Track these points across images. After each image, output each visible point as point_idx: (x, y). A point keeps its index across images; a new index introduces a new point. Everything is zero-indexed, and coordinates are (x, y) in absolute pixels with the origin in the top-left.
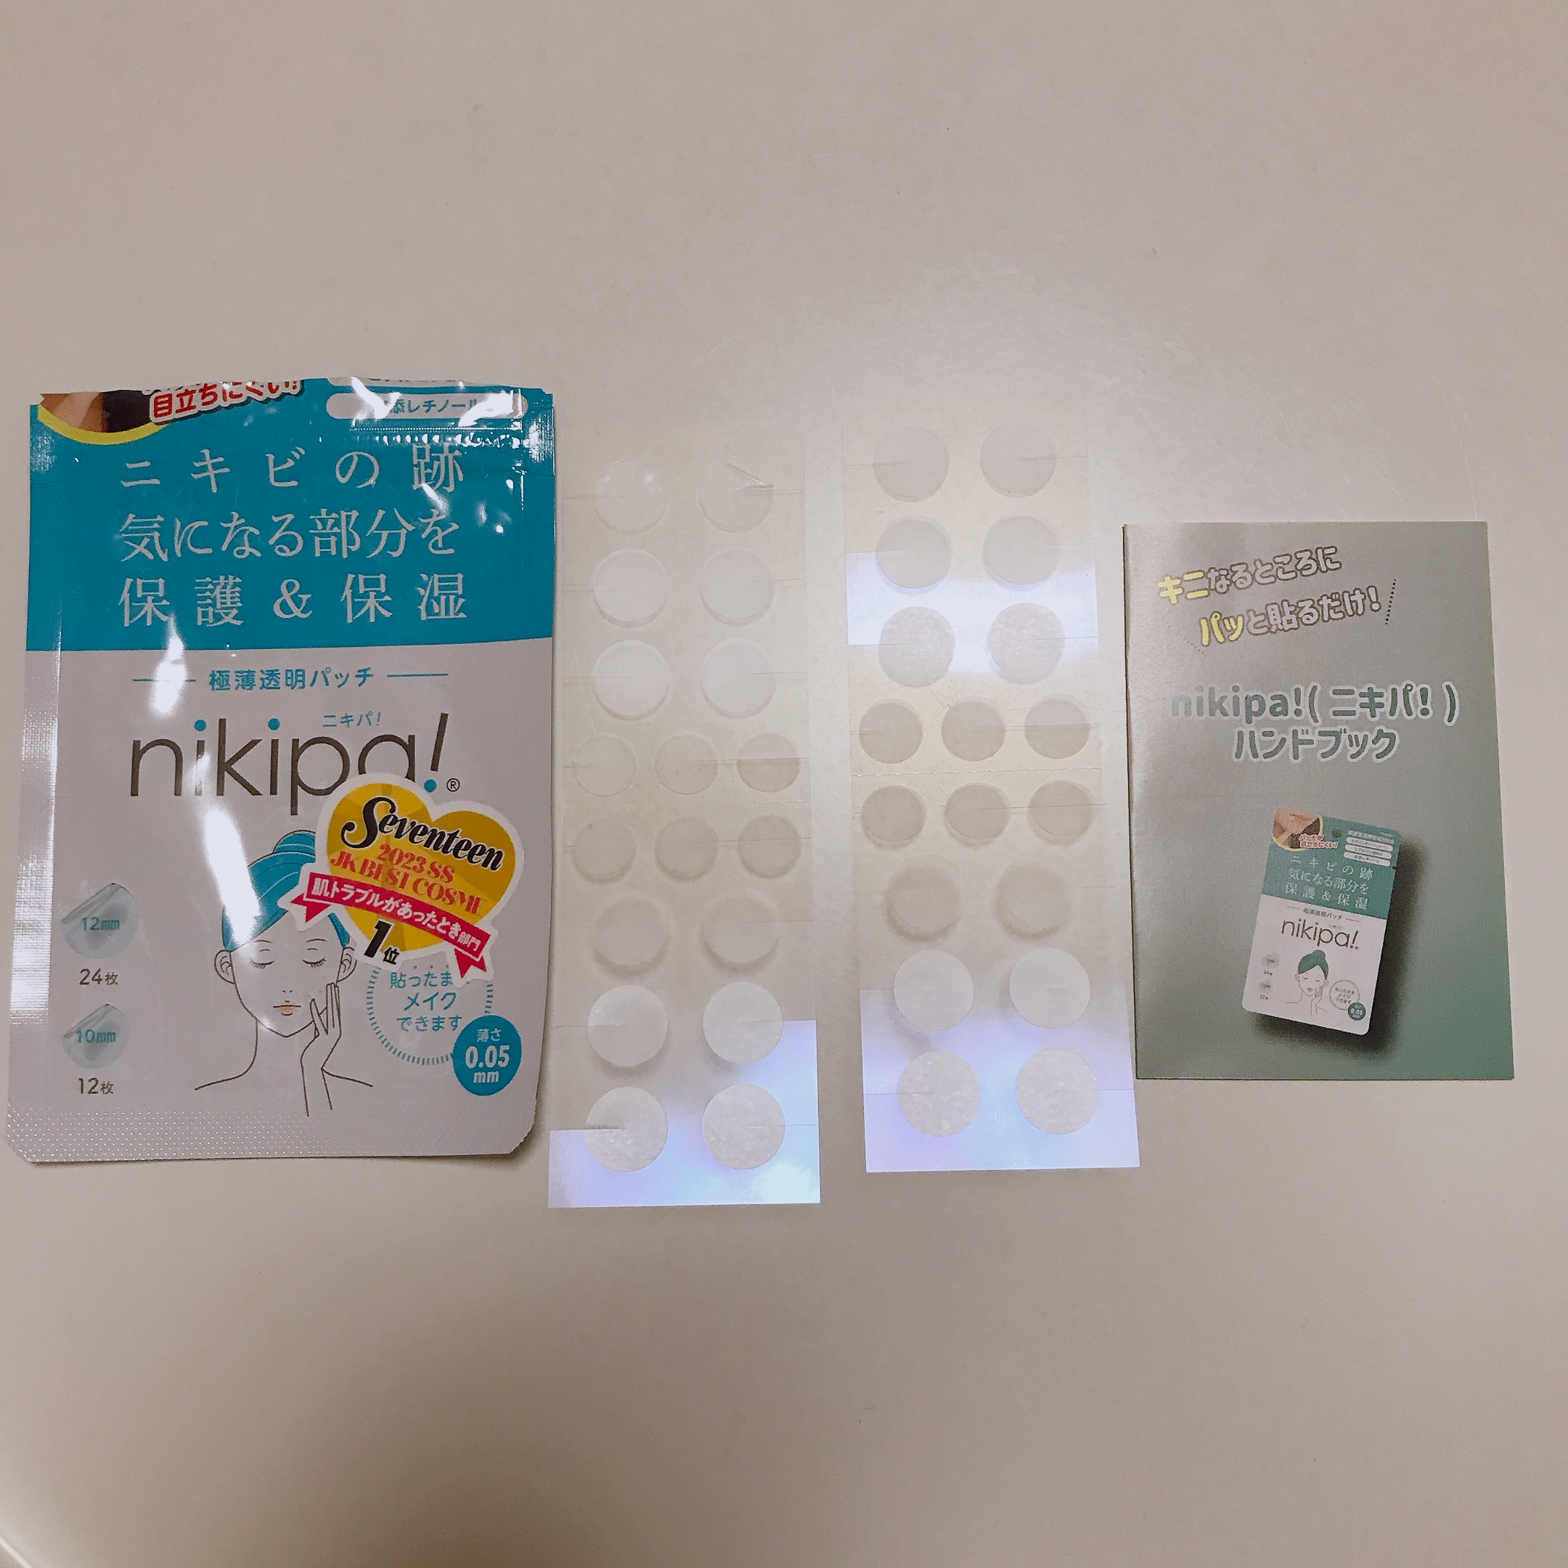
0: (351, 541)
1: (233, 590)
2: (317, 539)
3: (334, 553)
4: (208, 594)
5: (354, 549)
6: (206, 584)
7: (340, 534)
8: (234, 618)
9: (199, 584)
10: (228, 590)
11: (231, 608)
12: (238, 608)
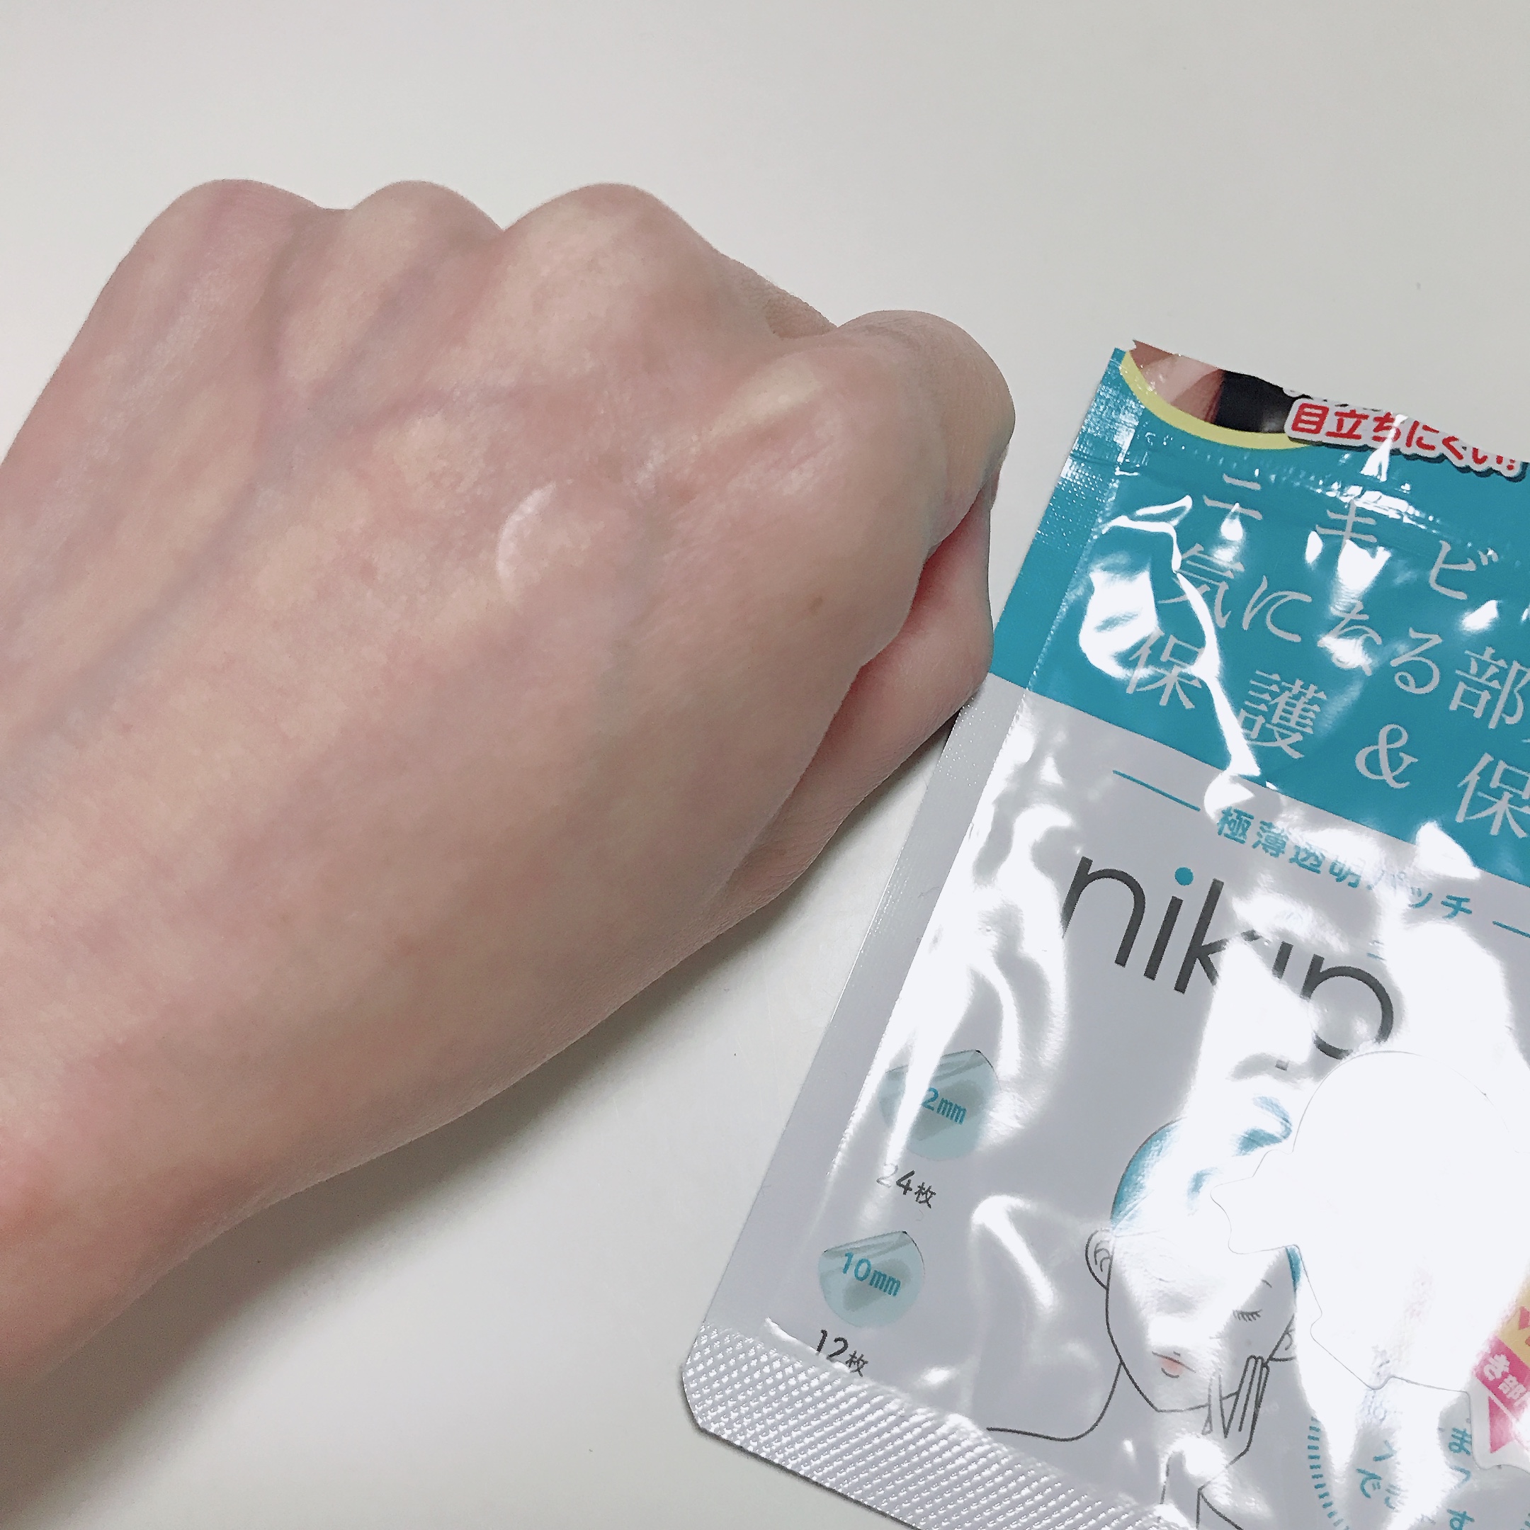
0: (1509, 709)
1: (1309, 707)
2: (1462, 687)
3: (1478, 714)
4: (1266, 697)
5: (1510, 721)
6: (1271, 683)
7: (1499, 692)
8: (1290, 746)
9: (1261, 679)
10: (1300, 705)
11: (1294, 731)
12: (1303, 733)
